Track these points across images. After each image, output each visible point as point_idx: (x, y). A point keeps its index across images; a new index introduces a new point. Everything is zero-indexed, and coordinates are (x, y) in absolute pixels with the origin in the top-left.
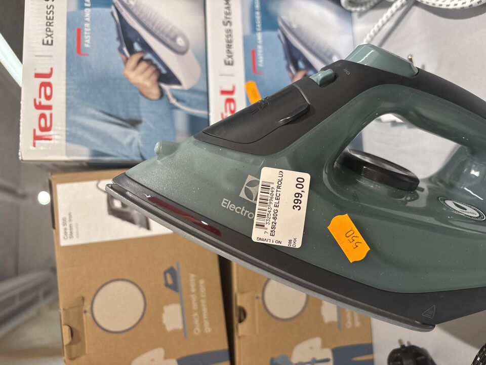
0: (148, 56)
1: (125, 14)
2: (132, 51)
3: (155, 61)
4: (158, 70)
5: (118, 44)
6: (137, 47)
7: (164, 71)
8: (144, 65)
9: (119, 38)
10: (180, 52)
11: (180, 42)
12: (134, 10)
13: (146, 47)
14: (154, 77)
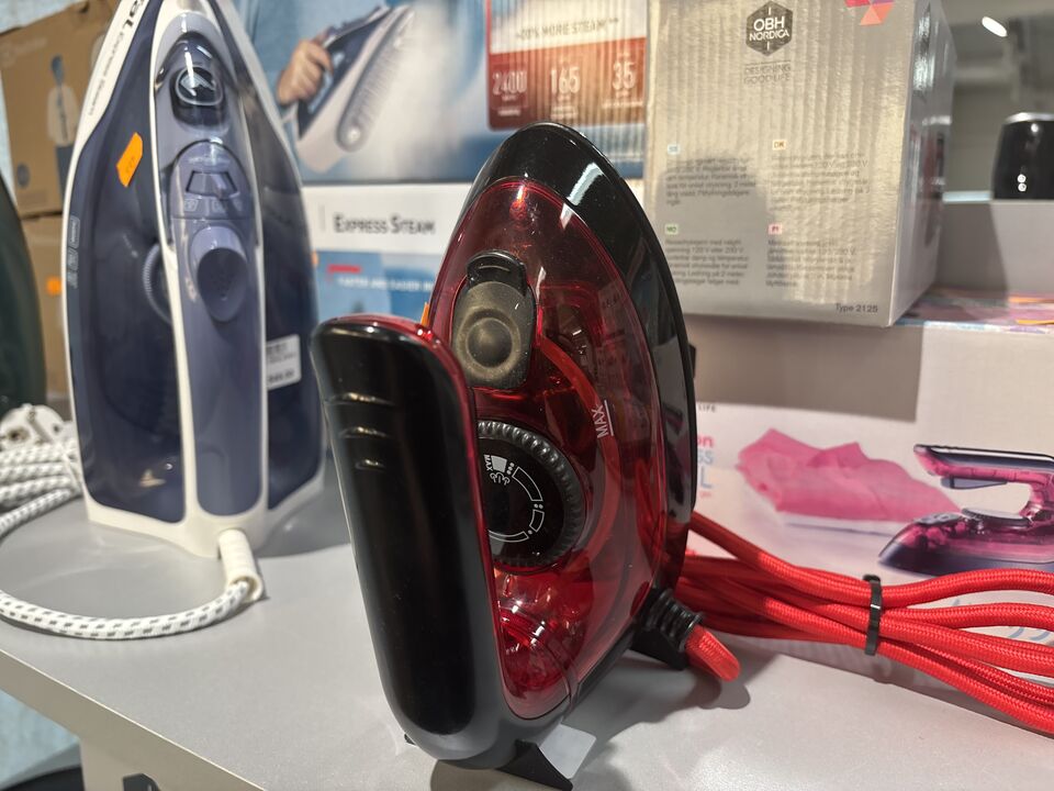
0: (328, 80)
1: (380, 32)
2: (332, 50)
3: (323, 92)
4: (312, 97)
5: (338, 25)
6: (338, 58)
7: (312, 108)
8: (315, 72)
9: (346, 26)
10: (340, 134)
11: (353, 134)
12: (386, 49)
13: (339, 74)
14: (303, 93)
